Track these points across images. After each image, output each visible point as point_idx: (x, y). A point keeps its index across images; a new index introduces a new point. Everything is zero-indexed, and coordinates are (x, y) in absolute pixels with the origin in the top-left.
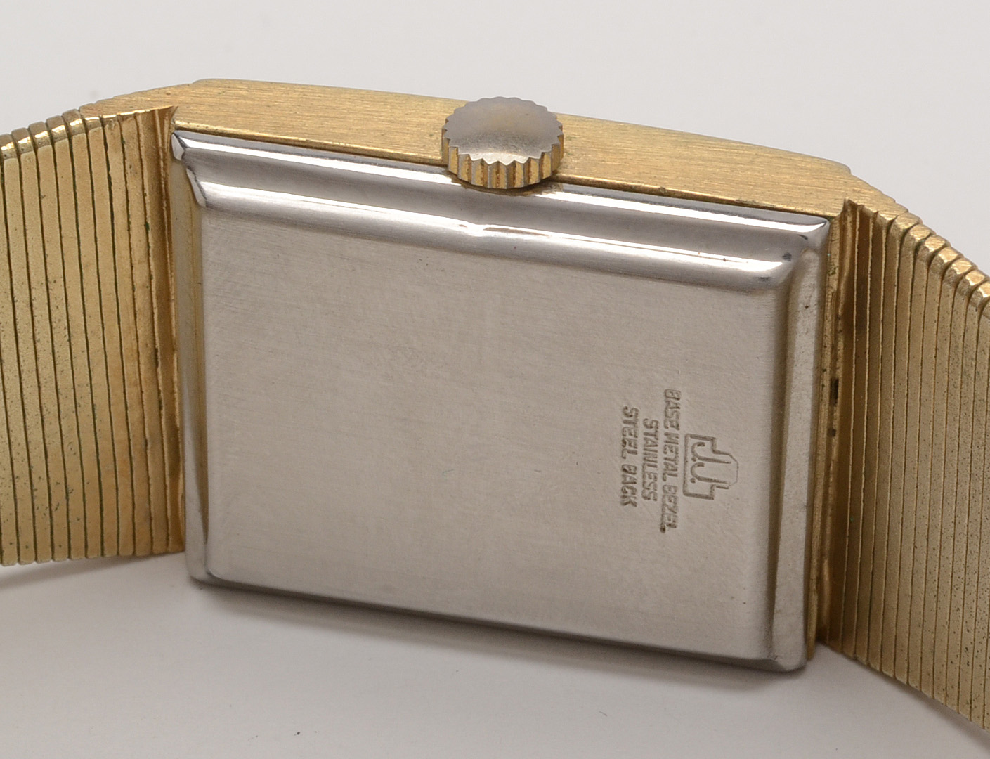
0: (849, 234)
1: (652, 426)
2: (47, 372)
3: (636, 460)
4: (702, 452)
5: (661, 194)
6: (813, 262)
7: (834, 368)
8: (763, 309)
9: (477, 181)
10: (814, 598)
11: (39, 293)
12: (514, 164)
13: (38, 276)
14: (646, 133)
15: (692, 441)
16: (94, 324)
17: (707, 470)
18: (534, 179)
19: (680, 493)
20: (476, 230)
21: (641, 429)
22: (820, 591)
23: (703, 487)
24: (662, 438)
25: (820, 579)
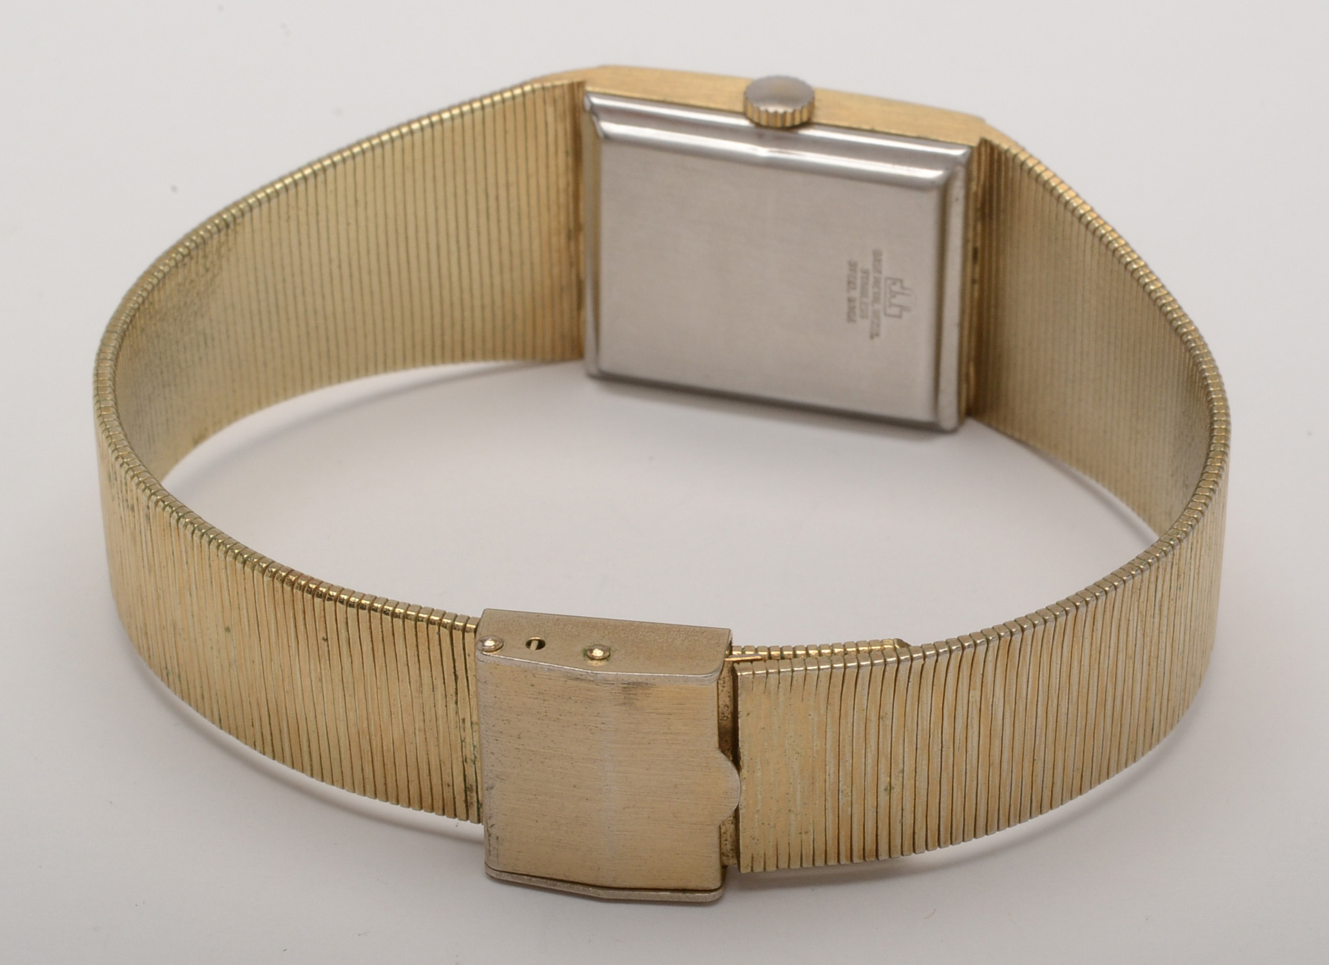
0: (983, 157)
1: (866, 272)
2: (505, 240)
3: (856, 294)
4: (896, 288)
5: (872, 132)
6: (961, 173)
7: (975, 241)
8: (930, 202)
9: (764, 122)
10: (964, 386)
11: (502, 192)
12: (785, 113)
13: (502, 181)
14: (865, 99)
15: (889, 282)
16: (534, 212)
17: (898, 300)
18: (797, 122)
19: (882, 315)
20: (762, 152)
21: (859, 275)
22: (968, 381)
23: (895, 311)
24: (871, 280)
25: (968, 375)
